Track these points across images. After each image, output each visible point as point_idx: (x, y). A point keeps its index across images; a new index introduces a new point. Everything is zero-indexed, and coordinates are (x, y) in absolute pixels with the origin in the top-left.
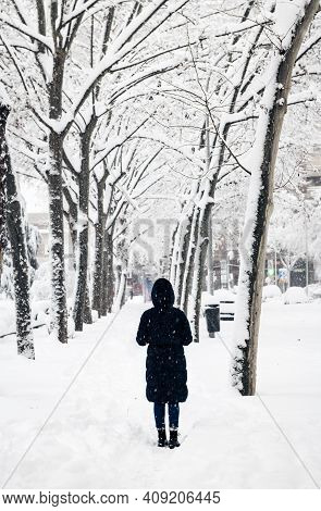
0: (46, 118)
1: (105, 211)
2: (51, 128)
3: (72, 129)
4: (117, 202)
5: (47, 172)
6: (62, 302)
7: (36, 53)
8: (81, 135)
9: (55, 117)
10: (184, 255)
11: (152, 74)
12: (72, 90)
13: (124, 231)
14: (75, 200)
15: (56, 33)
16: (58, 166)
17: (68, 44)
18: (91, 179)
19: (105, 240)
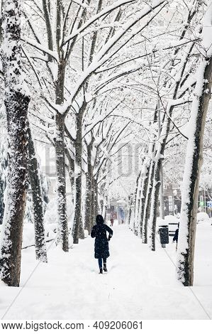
0: (54, 104)
1: (92, 163)
2: (57, 111)
3: (70, 111)
4: (100, 158)
5: (55, 139)
6: (65, 225)
7: (47, 62)
8: (77, 114)
9: (59, 104)
10: (144, 193)
11: (122, 75)
12: (70, 86)
13: (105, 178)
14: (74, 158)
15: (60, 49)
16: (61, 135)
17: (68, 55)
18: (83, 143)
19: (93, 183)
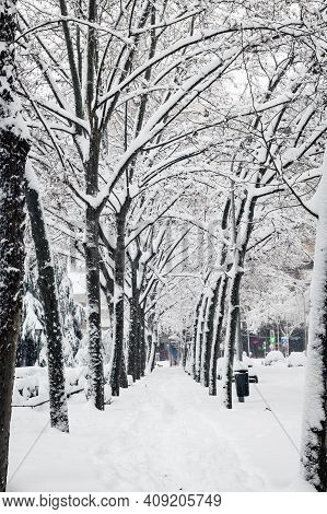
0: (83, 193)
1: (138, 286)
2: (88, 203)
3: (105, 210)
4: (148, 281)
5: (85, 244)
6: (99, 369)
7: (74, 135)
8: (117, 215)
9: (90, 194)
10: (210, 325)
11: (181, 159)
12: (106, 174)
13: (154, 306)
14: (112, 277)
15: (92, 114)
16: (93, 239)
17: (104, 126)
18: (126, 258)
19: (138, 313)
